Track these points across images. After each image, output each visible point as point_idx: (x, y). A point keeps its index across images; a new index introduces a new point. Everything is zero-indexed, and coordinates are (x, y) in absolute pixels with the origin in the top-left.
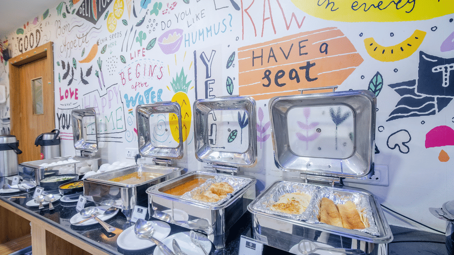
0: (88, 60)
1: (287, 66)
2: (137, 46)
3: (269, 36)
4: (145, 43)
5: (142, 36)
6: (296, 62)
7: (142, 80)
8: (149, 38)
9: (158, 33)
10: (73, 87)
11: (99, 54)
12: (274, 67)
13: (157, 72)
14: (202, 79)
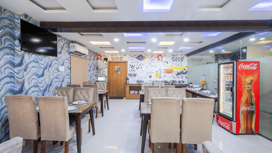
0: (139, 66)
1: (169, 71)
2: (150, 66)
3: (167, 68)
4: (151, 66)
5: (151, 65)
6: (170, 71)
7: (151, 70)
8: (152, 65)
9: (154, 65)
10: (134, 69)
11: (141, 65)
12: (168, 71)
13: (153, 70)
14: (160, 71)
